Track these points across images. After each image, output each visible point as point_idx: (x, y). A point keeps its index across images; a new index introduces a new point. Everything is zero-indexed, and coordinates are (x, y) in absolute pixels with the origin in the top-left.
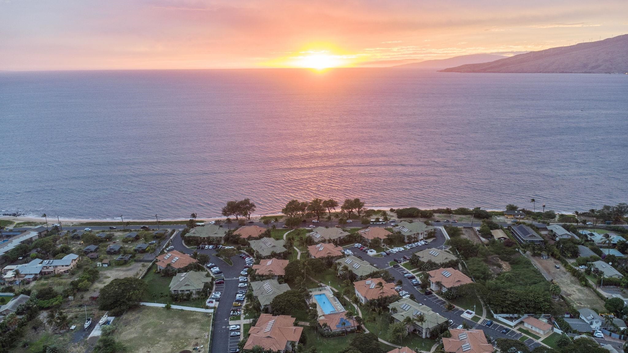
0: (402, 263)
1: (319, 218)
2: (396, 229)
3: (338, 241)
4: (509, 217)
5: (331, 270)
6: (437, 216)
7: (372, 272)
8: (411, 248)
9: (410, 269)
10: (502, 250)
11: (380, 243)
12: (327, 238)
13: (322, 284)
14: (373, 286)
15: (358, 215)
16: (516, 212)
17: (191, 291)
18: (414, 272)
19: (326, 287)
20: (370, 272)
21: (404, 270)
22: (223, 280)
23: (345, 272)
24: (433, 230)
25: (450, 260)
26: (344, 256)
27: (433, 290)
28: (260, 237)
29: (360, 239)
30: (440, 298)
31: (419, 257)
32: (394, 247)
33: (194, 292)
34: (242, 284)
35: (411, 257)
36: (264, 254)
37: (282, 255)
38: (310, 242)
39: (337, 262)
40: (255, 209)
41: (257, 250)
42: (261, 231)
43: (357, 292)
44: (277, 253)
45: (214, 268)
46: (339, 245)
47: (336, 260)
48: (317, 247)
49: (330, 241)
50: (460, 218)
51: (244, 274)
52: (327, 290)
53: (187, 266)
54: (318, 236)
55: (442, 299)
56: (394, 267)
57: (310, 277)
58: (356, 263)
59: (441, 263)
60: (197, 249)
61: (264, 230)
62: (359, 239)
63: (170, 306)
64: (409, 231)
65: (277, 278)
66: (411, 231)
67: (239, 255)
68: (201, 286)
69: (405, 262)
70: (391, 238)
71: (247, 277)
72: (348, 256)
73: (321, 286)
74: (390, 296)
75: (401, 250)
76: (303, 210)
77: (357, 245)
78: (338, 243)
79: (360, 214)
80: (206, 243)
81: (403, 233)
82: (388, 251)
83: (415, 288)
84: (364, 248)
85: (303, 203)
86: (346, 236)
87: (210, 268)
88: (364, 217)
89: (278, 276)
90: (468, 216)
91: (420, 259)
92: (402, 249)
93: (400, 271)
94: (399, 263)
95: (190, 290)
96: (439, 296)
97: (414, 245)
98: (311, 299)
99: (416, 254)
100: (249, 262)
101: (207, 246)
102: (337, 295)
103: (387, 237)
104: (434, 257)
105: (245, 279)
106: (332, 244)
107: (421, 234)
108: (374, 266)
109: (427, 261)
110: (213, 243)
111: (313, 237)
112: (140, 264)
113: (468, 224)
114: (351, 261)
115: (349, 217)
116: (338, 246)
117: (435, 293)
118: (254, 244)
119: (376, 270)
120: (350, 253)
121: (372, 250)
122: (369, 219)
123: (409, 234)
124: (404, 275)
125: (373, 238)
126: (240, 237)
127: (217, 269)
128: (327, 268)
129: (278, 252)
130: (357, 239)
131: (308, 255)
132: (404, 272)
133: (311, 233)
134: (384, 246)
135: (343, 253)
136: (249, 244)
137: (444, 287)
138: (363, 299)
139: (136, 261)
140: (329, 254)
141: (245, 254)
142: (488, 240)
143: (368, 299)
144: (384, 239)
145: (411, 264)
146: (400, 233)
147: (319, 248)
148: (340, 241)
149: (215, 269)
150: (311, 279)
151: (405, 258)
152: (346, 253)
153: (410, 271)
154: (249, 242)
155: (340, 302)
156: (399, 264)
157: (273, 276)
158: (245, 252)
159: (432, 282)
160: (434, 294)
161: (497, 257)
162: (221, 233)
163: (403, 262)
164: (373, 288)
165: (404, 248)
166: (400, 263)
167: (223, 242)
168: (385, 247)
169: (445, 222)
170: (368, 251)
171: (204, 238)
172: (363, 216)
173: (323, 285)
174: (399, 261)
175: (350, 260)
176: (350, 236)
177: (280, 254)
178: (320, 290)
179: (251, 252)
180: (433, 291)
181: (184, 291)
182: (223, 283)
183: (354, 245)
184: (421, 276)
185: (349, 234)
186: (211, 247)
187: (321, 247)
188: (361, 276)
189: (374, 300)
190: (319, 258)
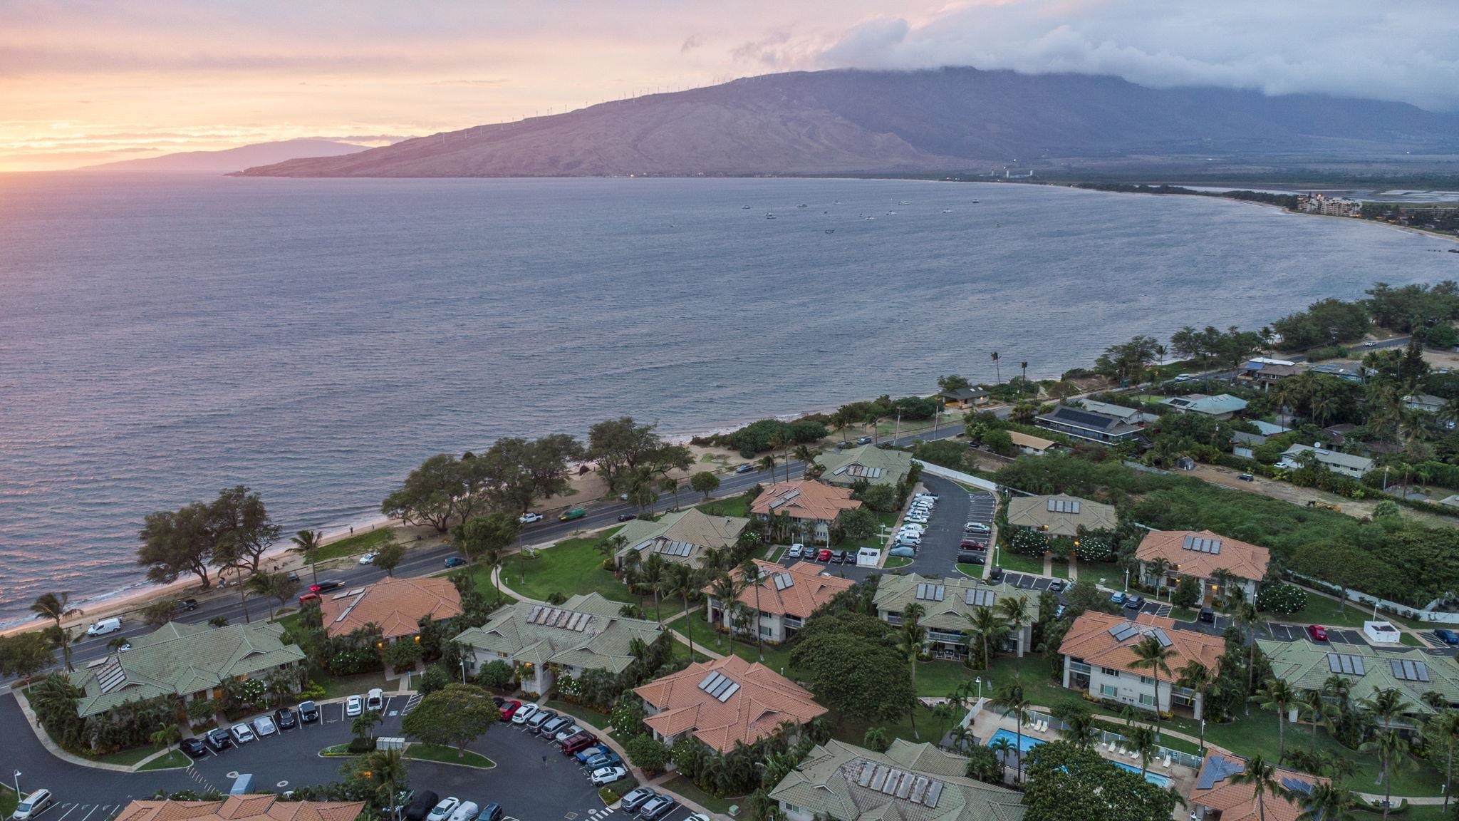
8: (927, 519)
9: (1039, 571)
51: (614, 777)
58: (964, 588)
64: (884, 471)
66: (888, 471)
77: (796, 549)
84: (827, 551)
93: (1026, 583)
94: (983, 564)
97: (925, 509)
99: (1013, 522)
100: (557, 721)
104: (1074, 516)
114: (941, 588)
149: (459, 811)
151: (972, 547)
153: (1051, 578)
156: (989, 567)
163: (984, 558)
166: (985, 562)
170: (860, 555)
175: (931, 587)
183: (783, 553)
185: (747, 520)
187: (773, 576)
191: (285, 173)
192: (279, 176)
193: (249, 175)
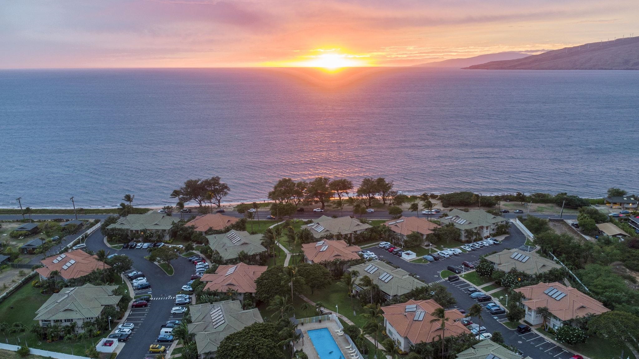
0: (463, 274)
1: (323, 206)
2: (446, 221)
3: (353, 238)
4: (614, 207)
5: (340, 284)
6: (503, 205)
7: (414, 289)
8: (472, 250)
9: (479, 284)
10: (627, 254)
11: (422, 241)
12: (335, 232)
13: (322, 309)
14: (420, 315)
15: (382, 202)
16: (625, 199)
17: (74, 321)
18: (486, 289)
19: (330, 316)
20: (411, 289)
21: (468, 285)
22: (148, 300)
23: (365, 288)
24: (504, 223)
25: (550, 269)
26: (362, 260)
27: (532, 323)
28: (227, 230)
29: (390, 235)
30: (548, 339)
31: (492, 263)
32: (444, 247)
33: (80, 323)
34: (177, 308)
35: (477, 263)
36: (226, 256)
37: (258, 258)
38: (307, 238)
39: (350, 270)
40: (228, 192)
41: (216, 251)
42: (229, 221)
43: (389, 327)
44: (249, 254)
45: (139, 279)
46: (355, 244)
47: (349, 267)
48: (317, 245)
49: (339, 237)
50: (538, 207)
51: (188, 290)
52: (333, 321)
53: (87, 276)
54: (320, 229)
55: (552, 341)
56: (449, 280)
57: (302, 296)
58: (385, 272)
59: (536, 274)
60: (124, 248)
61: (234, 220)
62: (387, 233)
63: (29, 351)
64: (468, 222)
65: (241, 298)
66: (470, 223)
67: (189, 258)
68: (96, 313)
69: (467, 272)
70: (440, 233)
71: (192, 294)
72: (370, 260)
73: (322, 313)
74: (455, 335)
75: (457, 253)
76: (299, 194)
77: (383, 244)
78: (353, 240)
79: (386, 202)
80: (140, 239)
81: (457, 226)
82: (435, 254)
83: (496, 318)
84: (394, 248)
85: (299, 184)
86: (366, 229)
87: (131, 279)
88: (392, 205)
89: (244, 294)
90: (550, 205)
91: (496, 267)
92: (458, 251)
93: (461, 287)
94: (457, 273)
95: (72, 320)
96: (545, 335)
97: (477, 245)
98: (301, 340)
99: (487, 258)
100: (202, 269)
101: (139, 244)
102: (351, 331)
103: (433, 232)
104: (521, 263)
105: (186, 299)
106: (343, 241)
107: (487, 228)
108: (416, 278)
109: (509, 271)
110: (152, 239)
111: (311, 231)
112: (17, 272)
113: (554, 216)
114: (376, 269)
115: (370, 205)
116: (352, 245)
117: (537, 330)
118: (214, 242)
119: (420, 285)
120: (373, 256)
121: (409, 252)
122: (400, 207)
123: (468, 227)
124: (470, 294)
125: (410, 233)
126: (195, 230)
127: (143, 281)
128: (333, 280)
129: (251, 253)
130: (383, 236)
131: (303, 259)
132: (471, 289)
133: (309, 225)
134: (427, 246)
135: (361, 256)
136: (207, 242)
137: (555, 317)
138: (402, 341)
139: (14, 267)
140: (337, 257)
141: (198, 256)
142: (596, 238)
143: (414, 343)
144: (428, 235)
145: (481, 276)
146: (453, 225)
147: (321, 246)
148: (355, 238)
149: (140, 281)
150: (305, 299)
151: (467, 266)
152: (366, 256)
153: (479, 288)
154: (207, 237)
155: (357, 346)
156: (458, 275)
157: (234, 294)
158: (199, 253)
159: (529, 309)
160: (534, 331)
161: (621, 264)
162: (166, 225)
163: (465, 271)
164: (421, 319)
165: (461, 249)
166: (459, 273)
167: (167, 238)
168: (430, 247)
169: (517, 213)
170: (403, 253)
171: (137, 231)
172: (390, 204)
173: (326, 311)
174: (458, 269)
175: (374, 267)
176: (372, 230)
177: (254, 256)
178: (320, 321)
179: (209, 254)
180: (531, 325)
181: (61, 321)
182: (146, 305)
183: (378, 244)
184: (501, 297)
185: (370, 227)
186: (146, 245)
187: (323, 246)
188: (395, 296)
189: (425, 344)
190: (320, 263)
191: (486, 67)
192: (483, 69)
193: (471, 69)
